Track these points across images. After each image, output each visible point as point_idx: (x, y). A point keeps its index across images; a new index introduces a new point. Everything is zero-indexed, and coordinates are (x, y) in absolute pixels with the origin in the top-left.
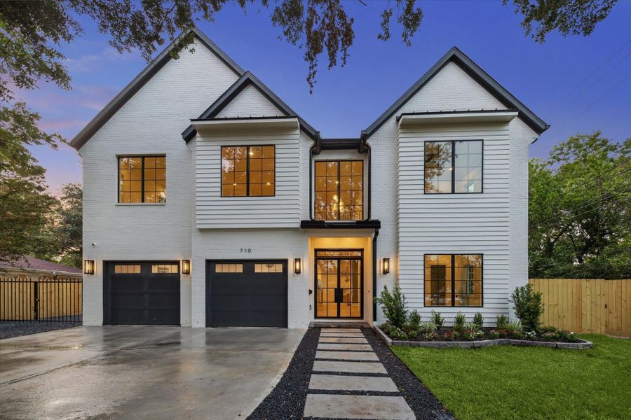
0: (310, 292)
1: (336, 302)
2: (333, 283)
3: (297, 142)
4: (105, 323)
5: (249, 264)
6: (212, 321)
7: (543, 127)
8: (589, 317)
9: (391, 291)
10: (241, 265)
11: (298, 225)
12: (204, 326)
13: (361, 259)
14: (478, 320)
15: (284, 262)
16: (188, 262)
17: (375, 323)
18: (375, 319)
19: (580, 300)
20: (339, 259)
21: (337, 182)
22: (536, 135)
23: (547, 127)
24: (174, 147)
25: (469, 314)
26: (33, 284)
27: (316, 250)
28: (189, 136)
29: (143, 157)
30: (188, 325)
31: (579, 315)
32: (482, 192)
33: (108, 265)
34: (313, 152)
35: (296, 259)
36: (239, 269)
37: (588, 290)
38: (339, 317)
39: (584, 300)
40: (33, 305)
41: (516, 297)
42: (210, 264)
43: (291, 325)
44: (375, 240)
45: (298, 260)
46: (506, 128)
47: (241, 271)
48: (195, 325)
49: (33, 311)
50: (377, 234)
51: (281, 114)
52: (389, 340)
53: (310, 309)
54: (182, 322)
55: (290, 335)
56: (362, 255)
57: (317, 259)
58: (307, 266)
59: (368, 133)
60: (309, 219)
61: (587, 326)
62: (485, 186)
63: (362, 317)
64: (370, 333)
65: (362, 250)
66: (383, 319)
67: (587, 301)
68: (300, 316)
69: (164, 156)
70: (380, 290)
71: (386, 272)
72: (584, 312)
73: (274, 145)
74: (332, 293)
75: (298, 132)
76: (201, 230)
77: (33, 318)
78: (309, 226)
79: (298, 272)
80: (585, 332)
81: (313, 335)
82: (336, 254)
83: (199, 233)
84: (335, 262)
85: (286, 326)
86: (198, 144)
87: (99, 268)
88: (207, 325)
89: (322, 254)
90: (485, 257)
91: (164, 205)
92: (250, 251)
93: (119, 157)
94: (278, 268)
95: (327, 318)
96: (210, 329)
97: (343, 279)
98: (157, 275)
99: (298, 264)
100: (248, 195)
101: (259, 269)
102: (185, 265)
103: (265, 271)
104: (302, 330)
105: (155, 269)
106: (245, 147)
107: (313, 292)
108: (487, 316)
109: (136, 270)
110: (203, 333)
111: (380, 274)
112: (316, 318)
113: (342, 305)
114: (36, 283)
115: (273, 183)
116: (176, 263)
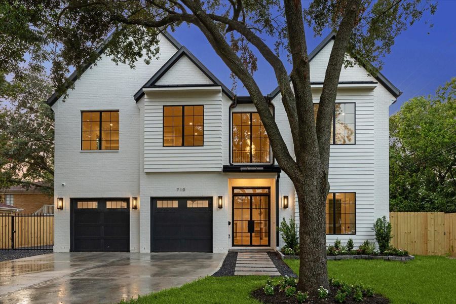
0: (229, 223)
1: (249, 232)
2: (247, 216)
3: (220, 103)
4: (71, 251)
5: (182, 200)
6: (155, 247)
7: (398, 94)
8: (432, 242)
9: (288, 223)
10: (177, 202)
11: (221, 170)
12: (149, 252)
13: (268, 195)
14: (350, 244)
15: (210, 199)
16: (136, 199)
17: (278, 248)
18: (278, 245)
19: (426, 229)
20: (251, 195)
21: (249, 133)
22: (394, 99)
23: (400, 93)
24: (124, 103)
25: (344, 239)
26: (10, 218)
27: (234, 188)
28: (139, 97)
29: (101, 112)
30: (136, 251)
31: (426, 241)
32: (355, 144)
33: (74, 201)
34: (231, 107)
35: (219, 197)
36: (175, 204)
37: (433, 221)
38: (251, 245)
39: (429, 228)
40: (10, 236)
41: (376, 225)
42: (154, 200)
43: (215, 251)
44: (277, 181)
45: (220, 197)
46: (372, 93)
47: (177, 206)
48: (142, 251)
49: (10, 241)
50: (279, 176)
51: (209, 82)
52: (283, 255)
53: (229, 238)
54: (131, 248)
55: (214, 256)
56: (269, 192)
57: (234, 195)
58: (227, 202)
59: (272, 96)
60: (228, 164)
61: (432, 247)
62: (357, 139)
63: (269, 245)
64: (273, 255)
65: (269, 188)
66: (283, 243)
67: (431, 229)
68: (222, 243)
69: (118, 111)
70: (281, 220)
71: (286, 207)
72: (429, 239)
73: (203, 105)
74: (246, 224)
75: (220, 95)
76: (147, 173)
77: (10, 247)
78: (230, 170)
79: (220, 207)
80: (430, 254)
81: (232, 257)
82: (251, 191)
83: (145, 176)
84: (249, 197)
85: (211, 251)
86: (146, 104)
87: (67, 204)
88: (151, 252)
89: (236, 191)
90: (357, 195)
91: (118, 152)
92: (184, 190)
93: (82, 112)
94: (205, 204)
95: (242, 245)
96: (154, 253)
97: (256, 212)
98: (111, 209)
99: (220, 200)
100: (183, 145)
101: (190, 204)
102: (135, 201)
103: (195, 206)
104: (224, 254)
105: (109, 205)
106: (182, 107)
107: (231, 224)
108: (358, 242)
109: (94, 205)
110: (149, 258)
111: (281, 209)
112: (233, 245)
113: (253, 234)
114: (13, 217)
115: (202, 135)
116: (127, 200)
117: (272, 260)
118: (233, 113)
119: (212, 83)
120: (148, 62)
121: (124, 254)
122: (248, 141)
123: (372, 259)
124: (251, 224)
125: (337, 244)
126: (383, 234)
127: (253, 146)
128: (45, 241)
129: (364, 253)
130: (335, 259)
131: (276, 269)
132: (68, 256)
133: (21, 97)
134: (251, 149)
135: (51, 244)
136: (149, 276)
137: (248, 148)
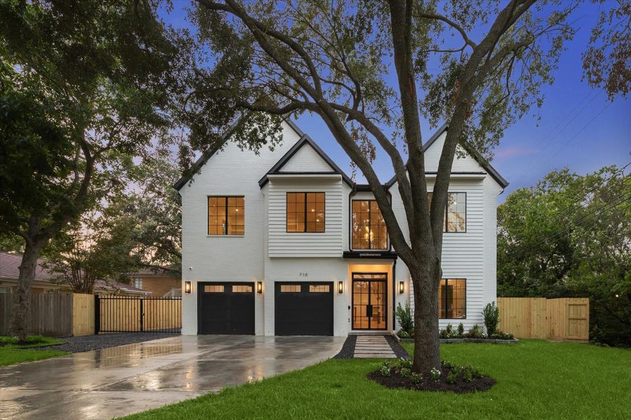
0: (349, 308)
1: (367, 316)
2: (366, 301)
3: (341, 190)
4: (198, 333)
5: (305, 285)
6: (278, 331)
7: (505, 184)
8: (535, 326)
9: (404, 308)
10: (300, 286)
11: (341, 256)
12: (273, 334)
13: (385, 281)
14: (461, 328)
15: (331, 284)
16: (261, 283)
17: (394, 331)
18: (394, 329)
19: (530, 313)
20: (370, 281)
21: (368, 221)
22: (502, 190)
23: (507, 184)
24: (249, 189)
25: (455, 323)
26: (139, 301)
27: (353, 274)
28: (263, 183)
29: (227, 197)
30: (261, 334)
31: (530, 325)
32: (466, 232)
33: (201, 285)
34: (351, 195)
35: (339, 282)
36: (298, 289)
37: (535, 306)
38: (369, 329)
39: (532, 313)
40: (139, 319)
41: (486, 310)
42: (278, 285)
43: (336, 334)
44: (394, 267)
45: (341, 282)
46: (481, 184)
47: (300, 291)
48: (266, 334)
49: (139, 324)
50: (395, 263)
51: (330, 170)
52: (399, 339)
53: (349, 321)
54: (256, 332)
55: (335, 340)
56: (387, 278)
57: (354, 280)
58: (346, 287)
60: (349, 250)
61: (535, 332)
62: (468, 228)
63: (386, 329)
64: (390, 338)
65: (386, 274)
66: (399, 327)
67: (534, 314)
68: (342, 327)
69: (243, 197)
70: (397, 305)
71: (402, 292)
72: (532, 323)
73: (324, 193)
74: (364, 309)
75: (341, 182)
76: (272, 258)
77: (139, 330)
78: (350, 256)
79: (341, 292)
80: (533, 337)
81: (351, 341)
82: (369, 277)
83: (270, 261)
84: (368, 283)
85: (332, 334)
86: (270, 190)
87: (194, 288)
88: (275, 335)
89: (355, 276)
90: (467, 281)
91: (243, 237)
92: (306, 275)
93: (209, 197)
94: (326, 289)
95: (361, 329)
96: (278, 337)
97: (374, 297)
98: (237, 294)
99: (341, 285)
100: (305, 231)
101: (312, 289)
102: (260, 286)
103: (317, 291)
104: (343, 337)
105: (235, 289)
106: (304, 194)
107: (351, 308)
108: (468, 326)
109: (221, 289)
110: (273, 341)
111: (398, 294)
112: (353, 329)
113: (372, 318)
114: (141, 300)
115: (323, 222)
116: (252, 284)
117: (389, 343)
118: (353, 200)
119: (332, 171)
120: (272, 149)
121: (249, 337)
122: (367, 228)
123: (480, 342)
124: (369, 308)
125: (449, 328)
126: (491, 318)
127: (371, 233)
128: (173, 324)
129: (474, 336)
130: (447, 343)
131: (393, 352)
132: (196, 339)
133: (149, 180)
134: (370, 236)
135: (179, 326)
136: (273, 359)
137: (367, 235)
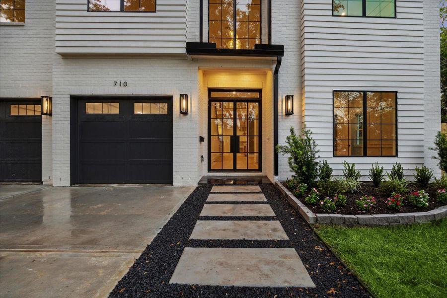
0: (202, 139)
1: (231, 151)
2: (229, 130)
5: (127, 102)
10: (117, 105)
12: (68, 184)
13: (259, 101)
15: (169, 100)
16: (51, 99)
17: (277, 178)
18: (276, 173)
20: (235, 101)
27: (210, 90)
32: (395, 17)
35: (182, 95)
36: (115, 109)
38: (235, 170)
43: (176, 182)
44: (276, 73)
45: (184, 96)
47: (118, 112)
50: (279, 63)
53: (202, 161)
54: (44, 178)
56: (261, 96)
57: (211, 100)
58: (197, 105)
62: (398, 10)
63: (260, 170)
65: (259, 91)
68: (187, 169)
71: (289, 113)
74: (227, 141)
76: (65, 56)
79: (184, 113)
83: (62, 61)
84: (232, 103)
85: (170, 181)
88: (73, 183)
89: (214, 95)
90: (399, 96)
91: (23, 26)
92: (125, 84)
94: (162, 109)
95: (222, 171)
96: (76, 187)
98: (18, 117)
99: (184, 101)
100: (121, 10)
103: (147, 111)
105: (14, 111)
107: (206, 140)
110: (67, 195)
111: (282, 116)
112: (210, 170)
113: (238, 155)
124: (235, 140)
